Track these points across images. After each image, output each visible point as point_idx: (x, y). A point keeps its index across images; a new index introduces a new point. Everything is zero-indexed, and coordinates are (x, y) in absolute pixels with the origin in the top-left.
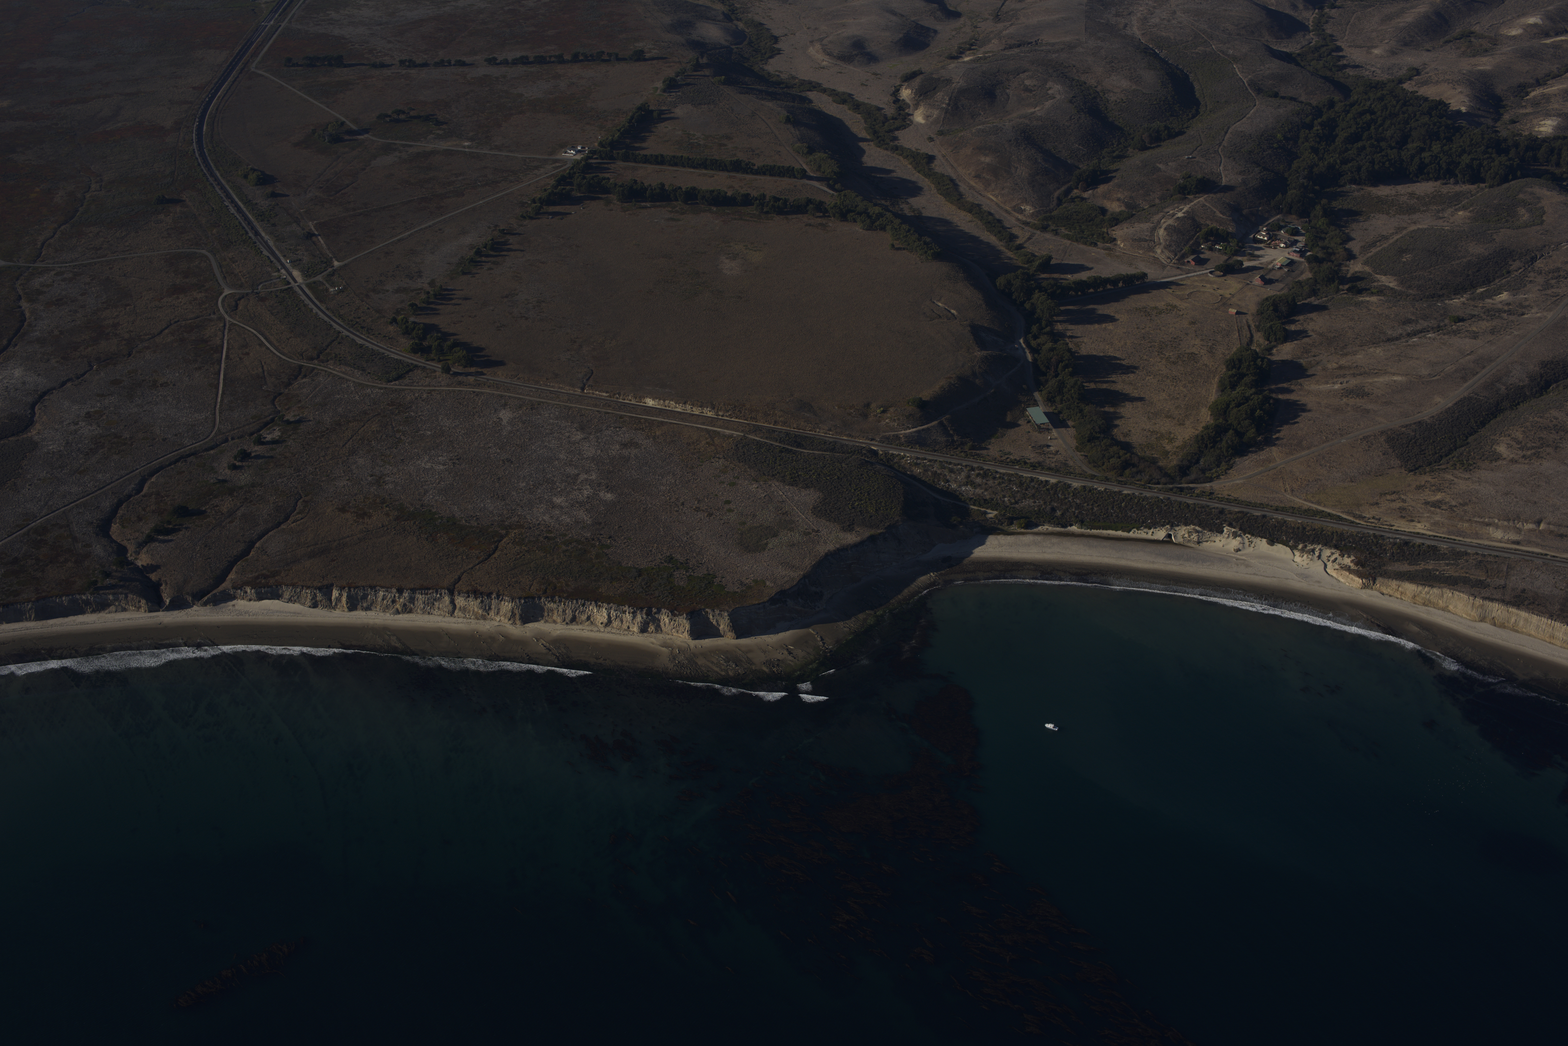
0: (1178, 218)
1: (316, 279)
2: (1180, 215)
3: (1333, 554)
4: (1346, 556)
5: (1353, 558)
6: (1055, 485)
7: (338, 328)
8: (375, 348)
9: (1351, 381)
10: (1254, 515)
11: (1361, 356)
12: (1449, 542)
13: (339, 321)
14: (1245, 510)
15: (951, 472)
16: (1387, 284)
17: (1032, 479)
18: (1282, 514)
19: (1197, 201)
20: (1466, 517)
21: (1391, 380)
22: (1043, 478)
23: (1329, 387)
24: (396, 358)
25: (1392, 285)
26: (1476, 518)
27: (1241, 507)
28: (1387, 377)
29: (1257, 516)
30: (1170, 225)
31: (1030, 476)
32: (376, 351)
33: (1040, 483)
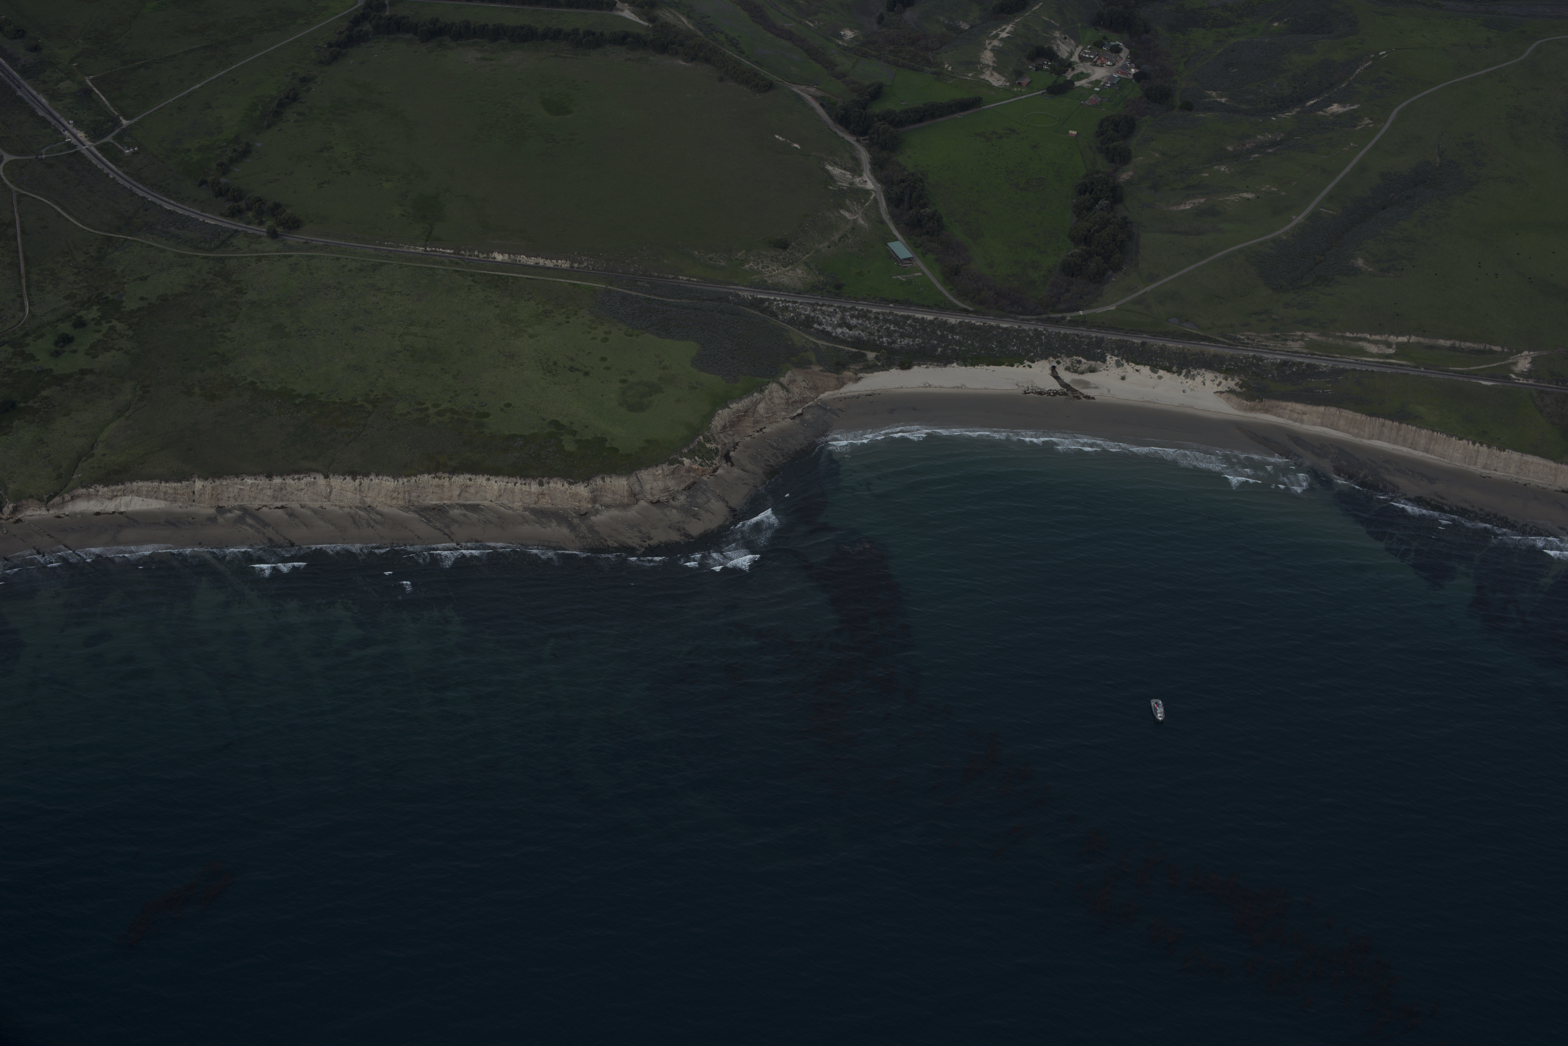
0: (1002, 38)
1: (105, 140)
2: (1004, 35)
3: (1216, 377)
4: (1229, 379)
5: (1237, 380)
6: (931, 322)
7: (141, 194)
8: (187, 213)
9: (1202, 201)
10: (1134, 343)
11: (1207, 175)
12: (1327, 360)
13: (141, 186)
14: (1126, 338)
15: (825, 314)
16: (1218, 100)
17: (909, 317)
18: (1162, 340)
19: (1018, 20)
20: (1338, 334)
21: (1241, 198)
22: (919, 316)
23: (1182, 207)
24: (213, 223)
25: (1223, 100)
26: (1348, 334)
27: (1121, 335)
28: (1236, 195)
29: (1137, 343)
30: (994, 46)
31: (906, 314)
32: (188, 216)
33: (916, 320)
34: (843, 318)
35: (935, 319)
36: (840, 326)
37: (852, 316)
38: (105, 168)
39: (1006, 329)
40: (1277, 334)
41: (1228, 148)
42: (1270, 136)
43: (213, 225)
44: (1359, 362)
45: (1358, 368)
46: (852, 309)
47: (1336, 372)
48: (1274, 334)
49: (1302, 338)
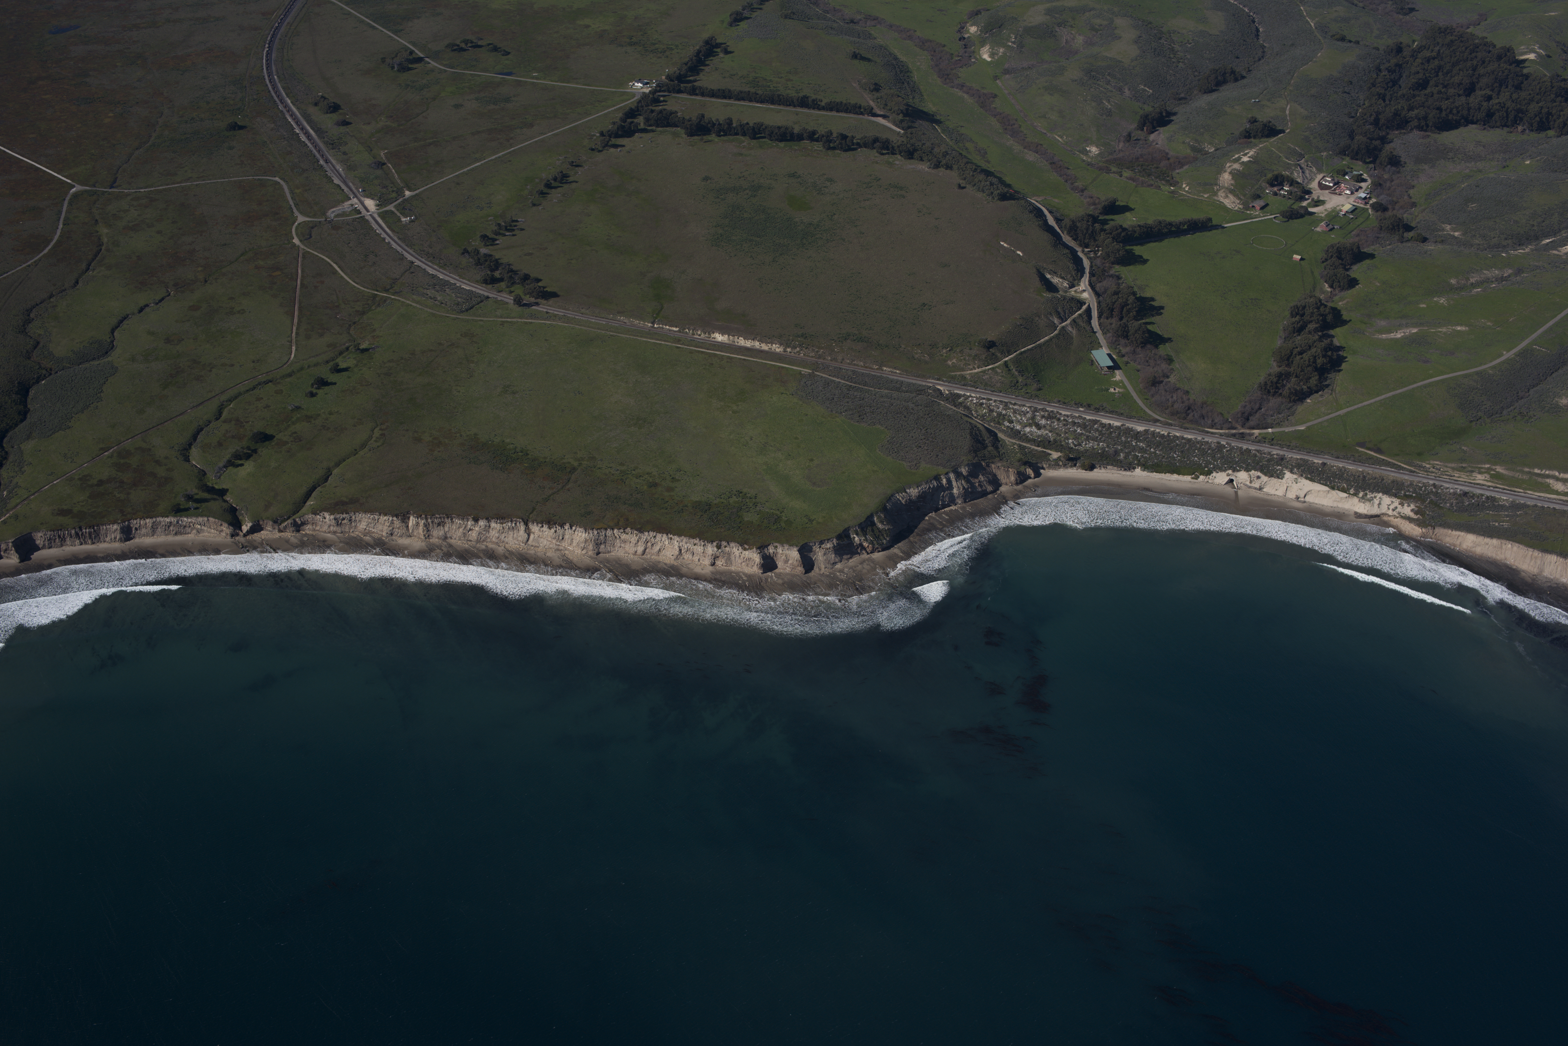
0: (1243, 162)
1: (388, 208)
2: (1245, 159)
3: (1393, 501)
5: (1413, 506)
6: (1118, 428)
7: (410, 258)
8: (447, 278)
9: (1415, 331)
10: (1315, 463)
11: (1424, 306)
12: (1509, 494)
13: (411, 251)
14: (1306, 458)
15: (1016, 413)
16: (1452, 233)
17: (1096, 422)
18: (1343, 462)
19: (1262, 145)
20: (1527, 470)
21: (1454, 330)
22: (1105, 421)
23: (1392, 335)
24: (468, 288)
25: (1456, 234)
26: (1537, 471)
27: (1302, 454)
28: (1449, 327)
29: (1318, 463)
30: (1235, 169)
31: (1094, 418)
32: (448, 281)
33: (1103, 425)
34: (1033, 418)
35: (1122, 425)
36: (1030, 425)
37: (1043, 417)
38: (383, 233)
39: (1189, 440)
40: (1464, 465)
41: (1452, 281)
42: (1496, 272)
43: (467, 290)
44: (1542, 498)
45: (1539, 505)
46: (1042, 410)
47: (1515, 506)
48: (1461, 465)
49: (1488, 471)
